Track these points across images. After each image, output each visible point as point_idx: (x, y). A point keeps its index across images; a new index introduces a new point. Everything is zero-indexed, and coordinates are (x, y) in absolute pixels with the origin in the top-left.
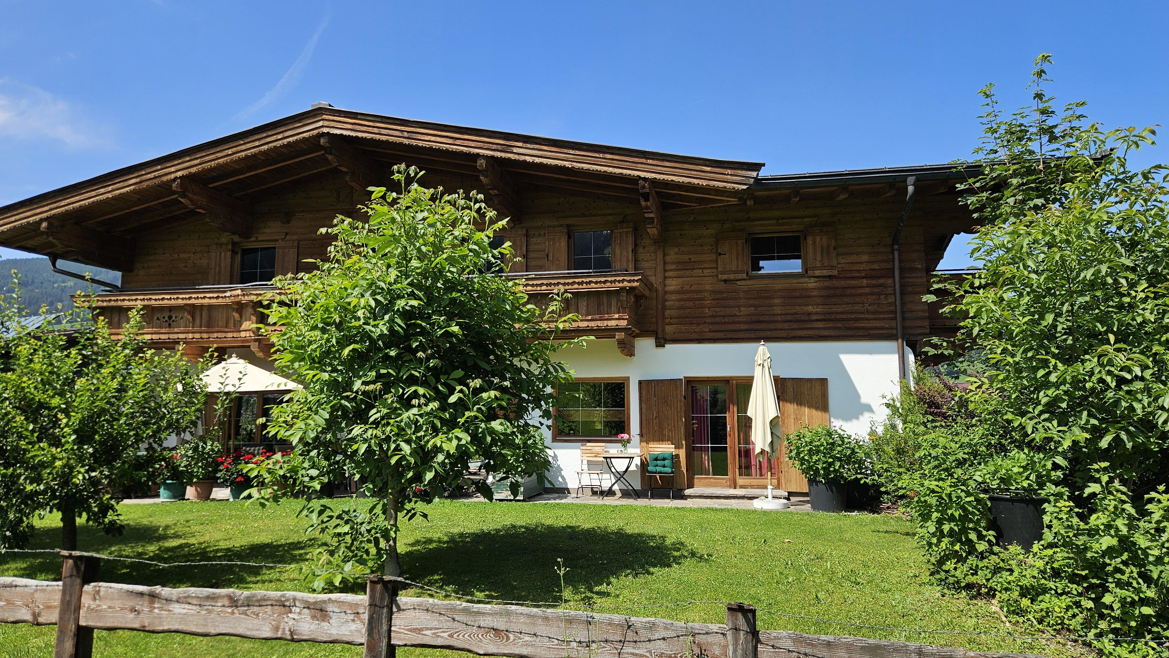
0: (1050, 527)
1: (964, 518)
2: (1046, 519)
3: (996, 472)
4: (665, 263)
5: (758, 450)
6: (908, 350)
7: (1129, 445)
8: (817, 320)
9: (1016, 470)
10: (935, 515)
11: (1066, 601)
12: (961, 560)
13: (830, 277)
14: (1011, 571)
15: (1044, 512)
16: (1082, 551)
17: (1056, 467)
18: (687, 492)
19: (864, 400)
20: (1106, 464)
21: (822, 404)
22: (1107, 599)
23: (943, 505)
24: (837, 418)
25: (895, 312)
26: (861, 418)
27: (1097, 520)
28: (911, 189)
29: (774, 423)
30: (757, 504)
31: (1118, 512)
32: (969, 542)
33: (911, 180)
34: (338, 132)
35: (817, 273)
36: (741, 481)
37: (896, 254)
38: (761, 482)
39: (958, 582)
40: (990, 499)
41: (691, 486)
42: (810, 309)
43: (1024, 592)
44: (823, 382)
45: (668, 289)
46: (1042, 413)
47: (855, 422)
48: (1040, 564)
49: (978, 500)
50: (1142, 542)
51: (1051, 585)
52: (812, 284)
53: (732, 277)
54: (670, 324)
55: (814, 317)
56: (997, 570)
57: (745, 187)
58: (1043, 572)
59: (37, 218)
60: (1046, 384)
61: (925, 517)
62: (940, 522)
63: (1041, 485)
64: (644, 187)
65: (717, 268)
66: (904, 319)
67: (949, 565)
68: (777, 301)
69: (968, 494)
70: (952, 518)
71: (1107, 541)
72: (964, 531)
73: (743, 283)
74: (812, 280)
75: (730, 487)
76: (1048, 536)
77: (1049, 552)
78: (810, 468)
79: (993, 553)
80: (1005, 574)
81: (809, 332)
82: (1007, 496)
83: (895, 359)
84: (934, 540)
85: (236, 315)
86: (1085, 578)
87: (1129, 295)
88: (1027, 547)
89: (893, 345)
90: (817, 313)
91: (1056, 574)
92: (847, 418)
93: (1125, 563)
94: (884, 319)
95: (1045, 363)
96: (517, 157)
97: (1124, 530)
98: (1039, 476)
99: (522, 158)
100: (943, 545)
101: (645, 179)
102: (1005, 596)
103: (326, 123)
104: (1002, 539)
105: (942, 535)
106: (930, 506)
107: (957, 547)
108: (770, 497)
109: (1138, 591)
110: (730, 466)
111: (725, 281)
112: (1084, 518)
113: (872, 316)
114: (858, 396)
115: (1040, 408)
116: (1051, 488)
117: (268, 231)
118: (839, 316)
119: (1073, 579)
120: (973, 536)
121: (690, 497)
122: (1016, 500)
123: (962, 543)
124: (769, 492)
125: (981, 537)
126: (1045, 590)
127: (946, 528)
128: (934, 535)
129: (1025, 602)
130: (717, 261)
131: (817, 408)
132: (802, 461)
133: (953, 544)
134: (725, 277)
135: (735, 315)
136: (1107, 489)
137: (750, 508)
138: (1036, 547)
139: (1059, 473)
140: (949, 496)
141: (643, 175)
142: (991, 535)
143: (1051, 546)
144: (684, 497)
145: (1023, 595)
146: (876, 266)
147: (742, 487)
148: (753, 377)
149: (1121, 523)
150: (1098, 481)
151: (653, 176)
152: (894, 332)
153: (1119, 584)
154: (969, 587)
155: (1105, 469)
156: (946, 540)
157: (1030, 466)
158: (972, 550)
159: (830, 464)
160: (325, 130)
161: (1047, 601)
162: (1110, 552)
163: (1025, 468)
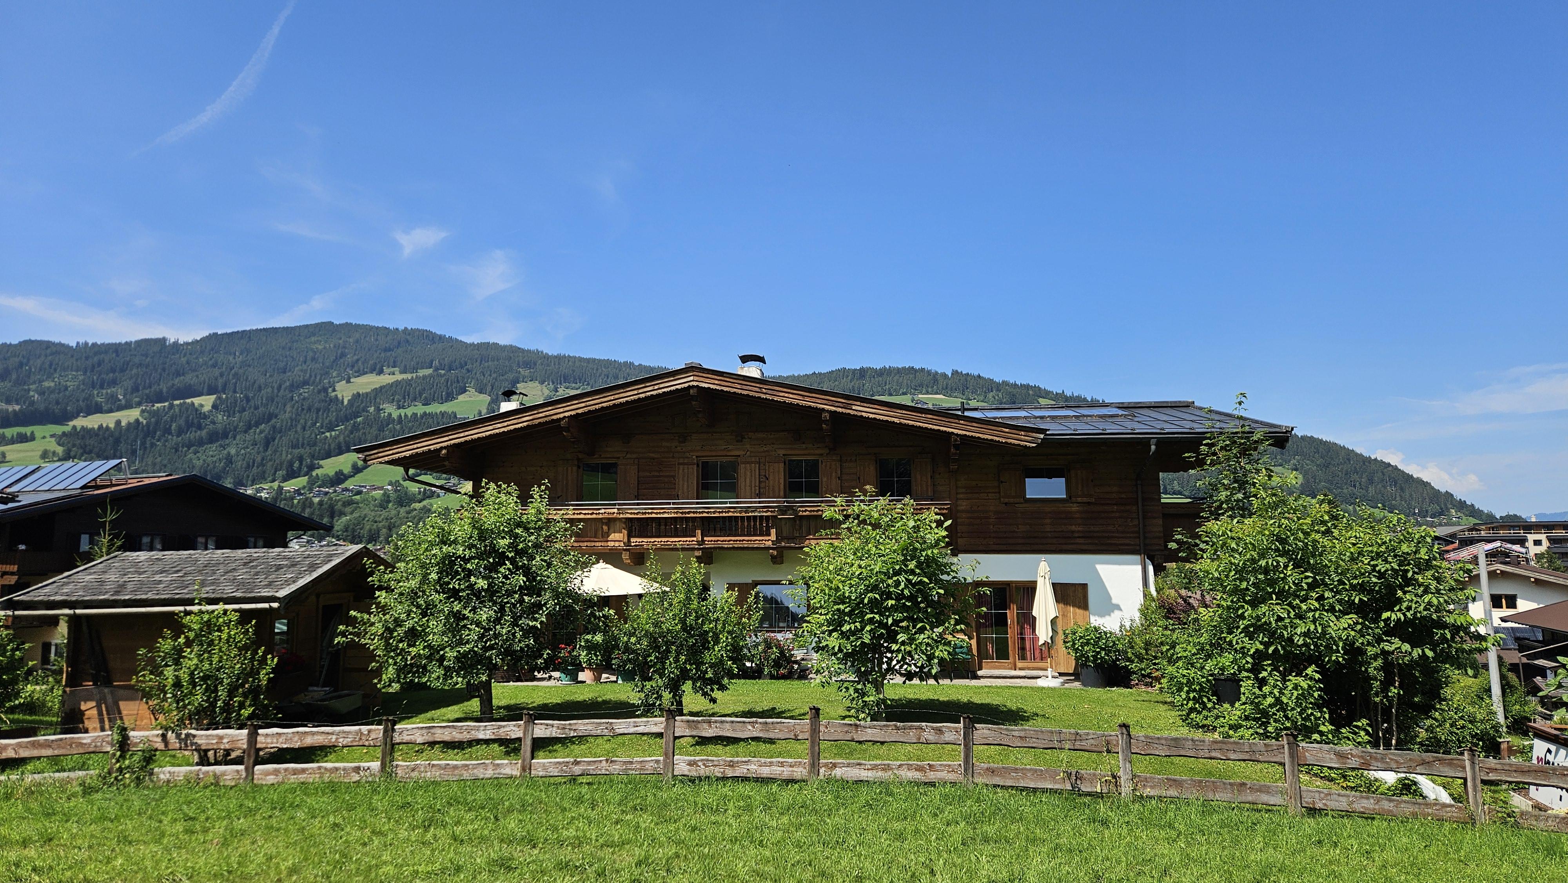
0: (1244, 694)
1: (1202, 689)
2: (1242, 690)
3: (1217, 665)
4: (957, 487)
5: (1041, 642)
6: (1148, 561)
7: (1282, 652)
8: (1079, 537)
9: (1227, 664)
10: (1186, 689)
11: (1251, 731)
12: (1199, 713)
13: (1089, 503)
14: (1224, 717)
15: (1241, 686)
16: (1257, 705)
17: (1247, 662)
18: (980, 673)
19: (1114, 601)
20: (1270, 662)
21: (1084, 605)
22: (1270, 729)
23: (1190, 683)
24: (1094, 615)
25: (1139, 533)
26: (1112, 614)
27: (1267, 689)
28: (1153, 447)
29: (1053, 622)
30: (1040, 683)
31: (1275, 686)
32: (1203, 703)
33: (1153, 441)
34: (706, 386)
35: (1079, 500)
36: (1020, 664)
37: (1139, 487)
38: (1041, 665)
39: (1198, 724)
40: (1214, 679)
41: (980, 669)
42: (1073, 528)
43: (1231, 727)
44: (1084, 586)
45: (959, 508)
46: (1241, 633)
47: (1107, 617)
48: (1239, 713)
49: (1208, 681)
50: (1285, 700)
51: (1244, 723)
52: (1075, 508)
53: (1012, 500)
54: (962, 537)
55: (1077, 535)
56: (1217, 717)
57: (1034, 445)
58: (1241, 718)
59: (438, 446)
60: (1242, 617)
61: (1180, 690)
62: (1188, 692)
63: (1240, 672)
64: (956, 440)
65: (999, 492)
66: (1145, 538)
67: (1193, 715)
68: (1048, 521)
69: (1203, 677)
70: (1195, 690)
71: (1270, 700)
72: (1201, 697)
73: (1021, 506)
74: (1075, 505)
75: (1011, 669)
76: (1243, 699)
77: (1244, 707)
78: (1082, 655)
79: (1215, 708)
80: (1222, 719)
81: (1074, 547)
82: (1222, 677)
83: (1139, 568)
84: (1185, 702)
85: (605, 528)
86: (1259, 719)
87: (1283, 572)
88: (1232, 705)
89: (1137, 558)
90: (1079, 532)
91: (1247, 718)
92: (1102, 615)
93: (1278, 711)
94: (1130, 537)
95: (1243, 607)
96: (856, 413)
97: (1277, 695)
98: (1239, 667)
99: (859, 414)
100: (1190, 705)
101: (957, 435)
102: (1222, 729)
103: (696, 378)
104: (1220, 701)
105: (1189, 699)
106: (1183, 684)
107: (1197, 706)
108: (1050, 677)
109: (1283, 724)
110: (1011, 652)
111: (1006, 504)
112: (1260, 689)
113: (1121, 535)
114: (1110, 598)
115: (1240, 630)
116: (1245, 674)
117: (609, 449)
118: (1095, 535)
119: (1255, 719)
120: (1205, 700)
121: (982, 677)
122: (1227, 680)
123: (1200, 704)
124: (1049, 672)
125: (1209, 700)
126: (1241, 726)
127: (1191, 695)
128: (1184, 700)
129: (1231, 732)
130: (999, 487)
131: (1079, 607)
132: (1076, 650)
133: (1195, 704)
134: (1006, 500)
135: (1014, 532)
136: (1270, 674)
137: (1035, 685)
138: (1237, 705)
139: (1249, 665)
140: (1193, 678)
141: (955, 431)
142: (1214, 699)
143: (1244, 704)
144: (976, 677)
145: (1230, 729)
146: (1123, 496)
147: (1020, 669)
148: (1035, 582)
149: (1276, 691)
150: (1266, 670)
151: (964, 433)
152: (1138, 548)
153: (1276, 721)
154: (1203, 726)
155: (1269, 665)
156: (1191, 702)
157: (1234, 662)
158: (1205, 707)
159: (1098, 653)
160: (695, 384)
161: (1241, 732)
162: (1271, 706)
163: (1232, 662)
